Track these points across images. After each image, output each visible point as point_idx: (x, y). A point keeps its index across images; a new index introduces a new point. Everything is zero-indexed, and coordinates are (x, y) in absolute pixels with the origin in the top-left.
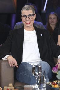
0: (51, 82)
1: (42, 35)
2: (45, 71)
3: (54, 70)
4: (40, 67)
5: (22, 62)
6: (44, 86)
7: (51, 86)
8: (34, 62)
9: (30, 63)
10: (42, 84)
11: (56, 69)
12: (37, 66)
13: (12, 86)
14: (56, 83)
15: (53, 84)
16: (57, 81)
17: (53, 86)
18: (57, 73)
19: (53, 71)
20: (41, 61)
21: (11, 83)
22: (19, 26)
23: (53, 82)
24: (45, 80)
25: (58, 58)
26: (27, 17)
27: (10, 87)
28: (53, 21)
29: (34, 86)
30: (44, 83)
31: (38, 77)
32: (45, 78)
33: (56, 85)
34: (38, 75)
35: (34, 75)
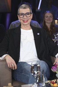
0: (50, 81)
1: (38, 34)
2: (43, 70)
3: (54, 69)
4: (39, 66)
5: (19, 61)
6: (43, 85)
7: (50, 85)
8: (31, 61)
9: (28, 62)
10: (41, 83)
11: (55, 68)
12: (36, 65)
13: (11, 85)
14: (54, 82)
15: (52, 83)
16: (56, 80)
17: (52, 85)
18: (57, 72)
19: (52, 70)
20: (39, 60)
21: (10, 83)
22: (14, 25)
23: (52, 81)
24: (44, 79)
25: (56, 57)
26: (25, 15)
27: (9, 86)
28: (50, 19)
29: (33, 85)
30: (43, 82)
31: (37, 76)
32: (44, 77)
33: (55, 84)
34: (37, 74)
35: (32, 74)
